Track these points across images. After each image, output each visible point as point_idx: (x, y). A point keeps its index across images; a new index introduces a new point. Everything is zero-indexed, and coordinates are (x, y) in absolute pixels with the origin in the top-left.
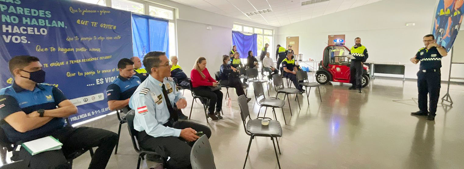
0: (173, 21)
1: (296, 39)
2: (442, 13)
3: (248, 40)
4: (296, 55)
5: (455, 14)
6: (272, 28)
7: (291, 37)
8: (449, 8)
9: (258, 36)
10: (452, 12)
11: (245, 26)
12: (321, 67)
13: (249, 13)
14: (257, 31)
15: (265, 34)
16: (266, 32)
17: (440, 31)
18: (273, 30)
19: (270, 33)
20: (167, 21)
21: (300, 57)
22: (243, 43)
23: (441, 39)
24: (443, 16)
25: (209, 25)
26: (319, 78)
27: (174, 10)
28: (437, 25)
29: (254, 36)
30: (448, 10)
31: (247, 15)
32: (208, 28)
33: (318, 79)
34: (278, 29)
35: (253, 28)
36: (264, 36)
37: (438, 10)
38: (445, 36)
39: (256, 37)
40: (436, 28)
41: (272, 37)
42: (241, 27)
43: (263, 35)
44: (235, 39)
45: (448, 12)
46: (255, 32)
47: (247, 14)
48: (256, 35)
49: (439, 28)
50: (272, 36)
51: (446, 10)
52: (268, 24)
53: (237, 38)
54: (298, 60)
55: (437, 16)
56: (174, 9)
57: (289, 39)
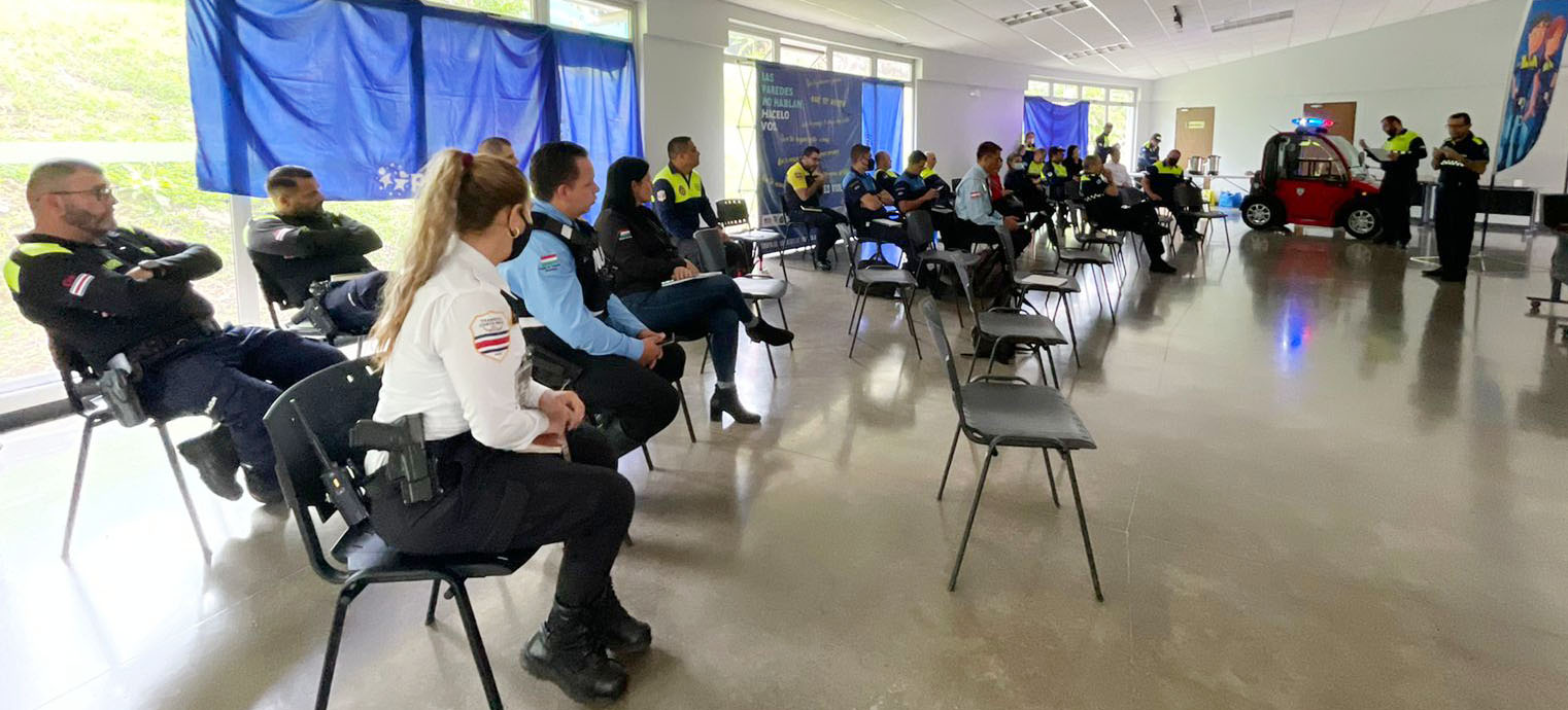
0: (912, 84)
1: (1208, 114)
2: (1524, 65)
3: (1061, 118)
4: (1198, 158)
5: (1546, 67)
6: (1132, 85)
7: (1190, 109)
8: (1535, 53)
9: (1092, 107)
10: (1542, 62)
11: (1058, 82)
12: (1257, 186)
13: (1071, 54)
14: (1087, 94)
15: (1112, 99)
16: (1116, 95)
17: (1520, 103)
18: (1135, 90)
19: (1127, 97)
20: (901, 85)
21: (1213, 164)
22: (1052, 125)
23: (1520, 120)
24: (1526, 69)
25: (974, 88)
26: (1250, 213)
27: (913, 62)
28: (1516, 90)
29: (1081, 108)
30: (1535, 58)
31: (1066, 59)
32: (972, 94)
33: (1249, 216)
34: (1153, 85)
35: (1080, 85)
36: (1110, 107)
37: (1519, 60)
38: (1527, 115)
39: (1087, 110)
40: (1513, 96)
41: (1132, 108)
42: (1046, 85)
43: (1107, 103)
44: (1031, 116)
45: (1534, 63)
46: (1084, 98)
47: (1066, 56)
48: (1088, 103)
49: (1518, 96)
50: (1133, 105)
51: (1532, 58)
52: (1122, 73)
53: (1034, 112)
54: (1206, 172)
55: (1517, 71)
56: (914, 60)
57: (1185, 115)
